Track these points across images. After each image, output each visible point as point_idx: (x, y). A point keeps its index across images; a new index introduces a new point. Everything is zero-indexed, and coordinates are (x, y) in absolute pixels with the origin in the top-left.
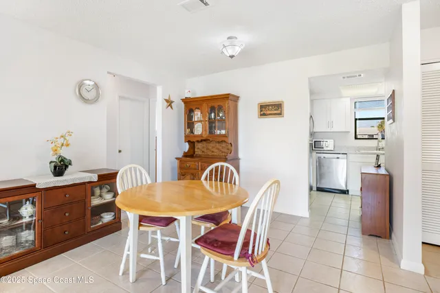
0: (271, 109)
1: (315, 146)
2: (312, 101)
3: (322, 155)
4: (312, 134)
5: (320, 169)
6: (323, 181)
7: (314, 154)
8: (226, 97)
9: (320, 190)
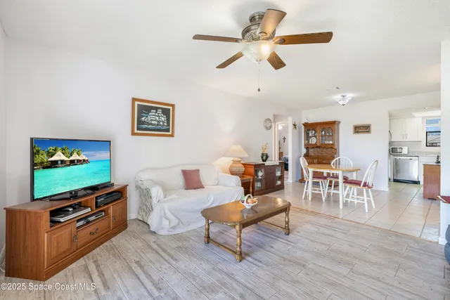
0: (362, 129)
1: (393, 151)
2: (390, 120)
3: (398, 158)
4: (391, 143)
5: (396, 167)
6: (399, 175)
7: (392, 156)
8: (333, 123)
9: (395, 181)
